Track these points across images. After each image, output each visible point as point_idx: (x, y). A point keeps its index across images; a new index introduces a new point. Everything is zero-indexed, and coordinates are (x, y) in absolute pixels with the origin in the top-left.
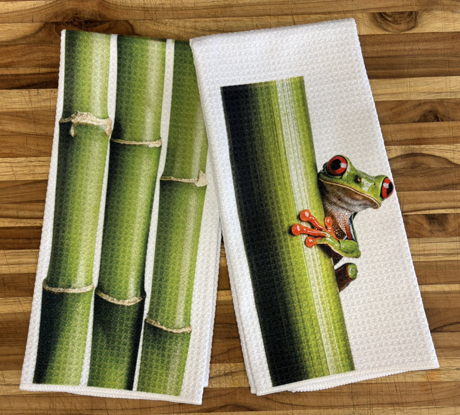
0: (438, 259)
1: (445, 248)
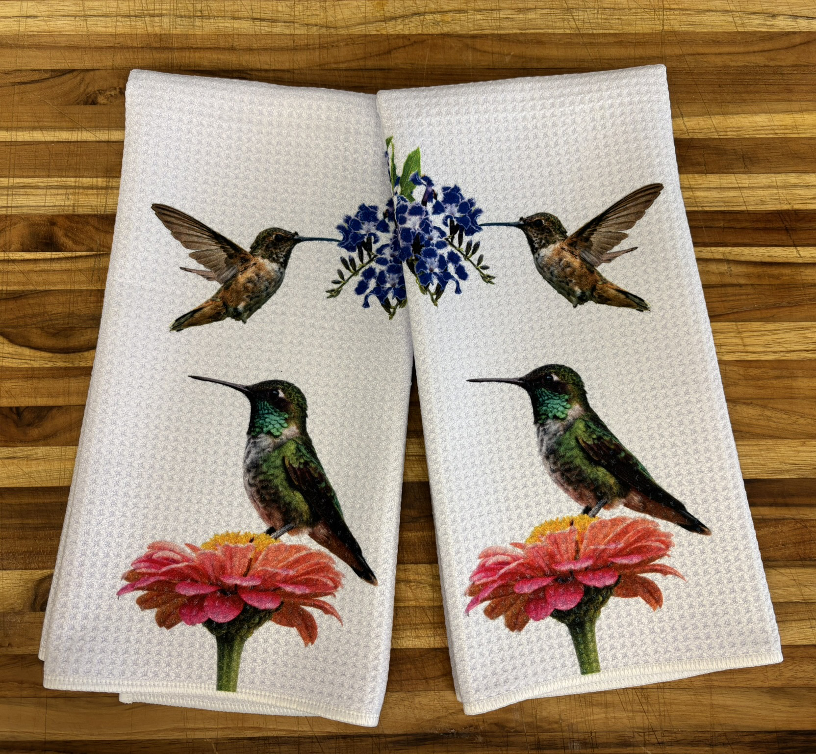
0: (45, 179)
1: (32, 198)
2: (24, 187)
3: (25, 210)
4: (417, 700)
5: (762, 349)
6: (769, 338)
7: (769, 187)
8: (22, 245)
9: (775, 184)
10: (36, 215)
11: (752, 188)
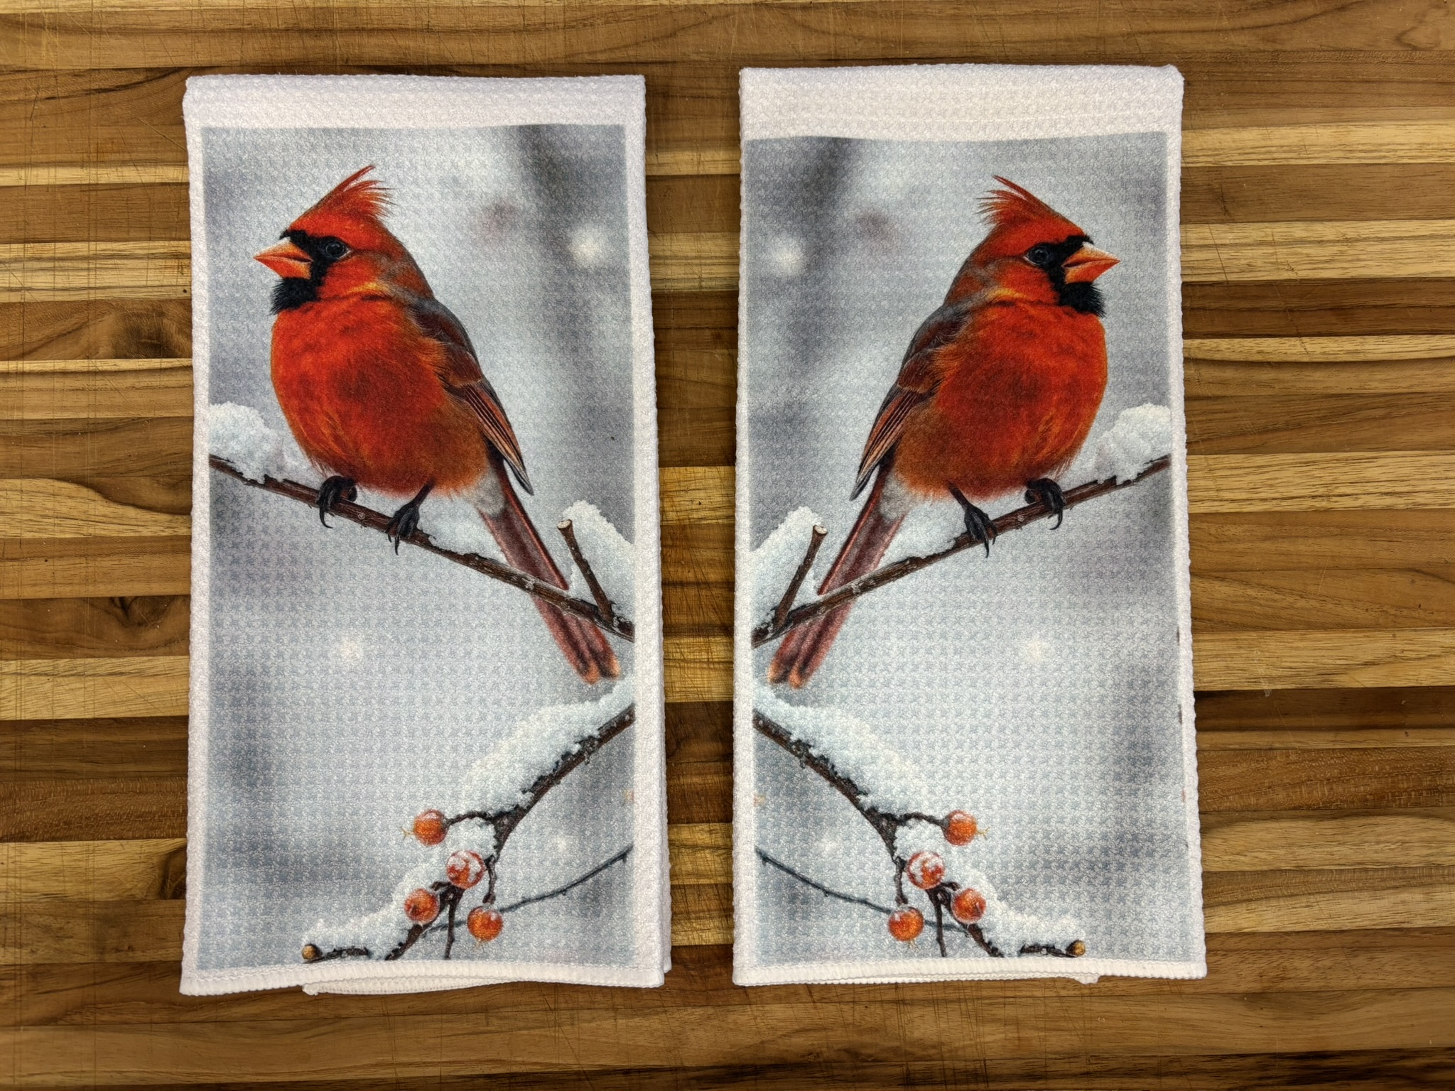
2: (111, 257)
3: (117, 294)
4: (731, 1017)
5: (1244, 496)
6: (1257, 477)
7: (1261, 244)
8: (114, 347)
9: (1270, 239)
10: (133, 301)
11: (1236, 245)
